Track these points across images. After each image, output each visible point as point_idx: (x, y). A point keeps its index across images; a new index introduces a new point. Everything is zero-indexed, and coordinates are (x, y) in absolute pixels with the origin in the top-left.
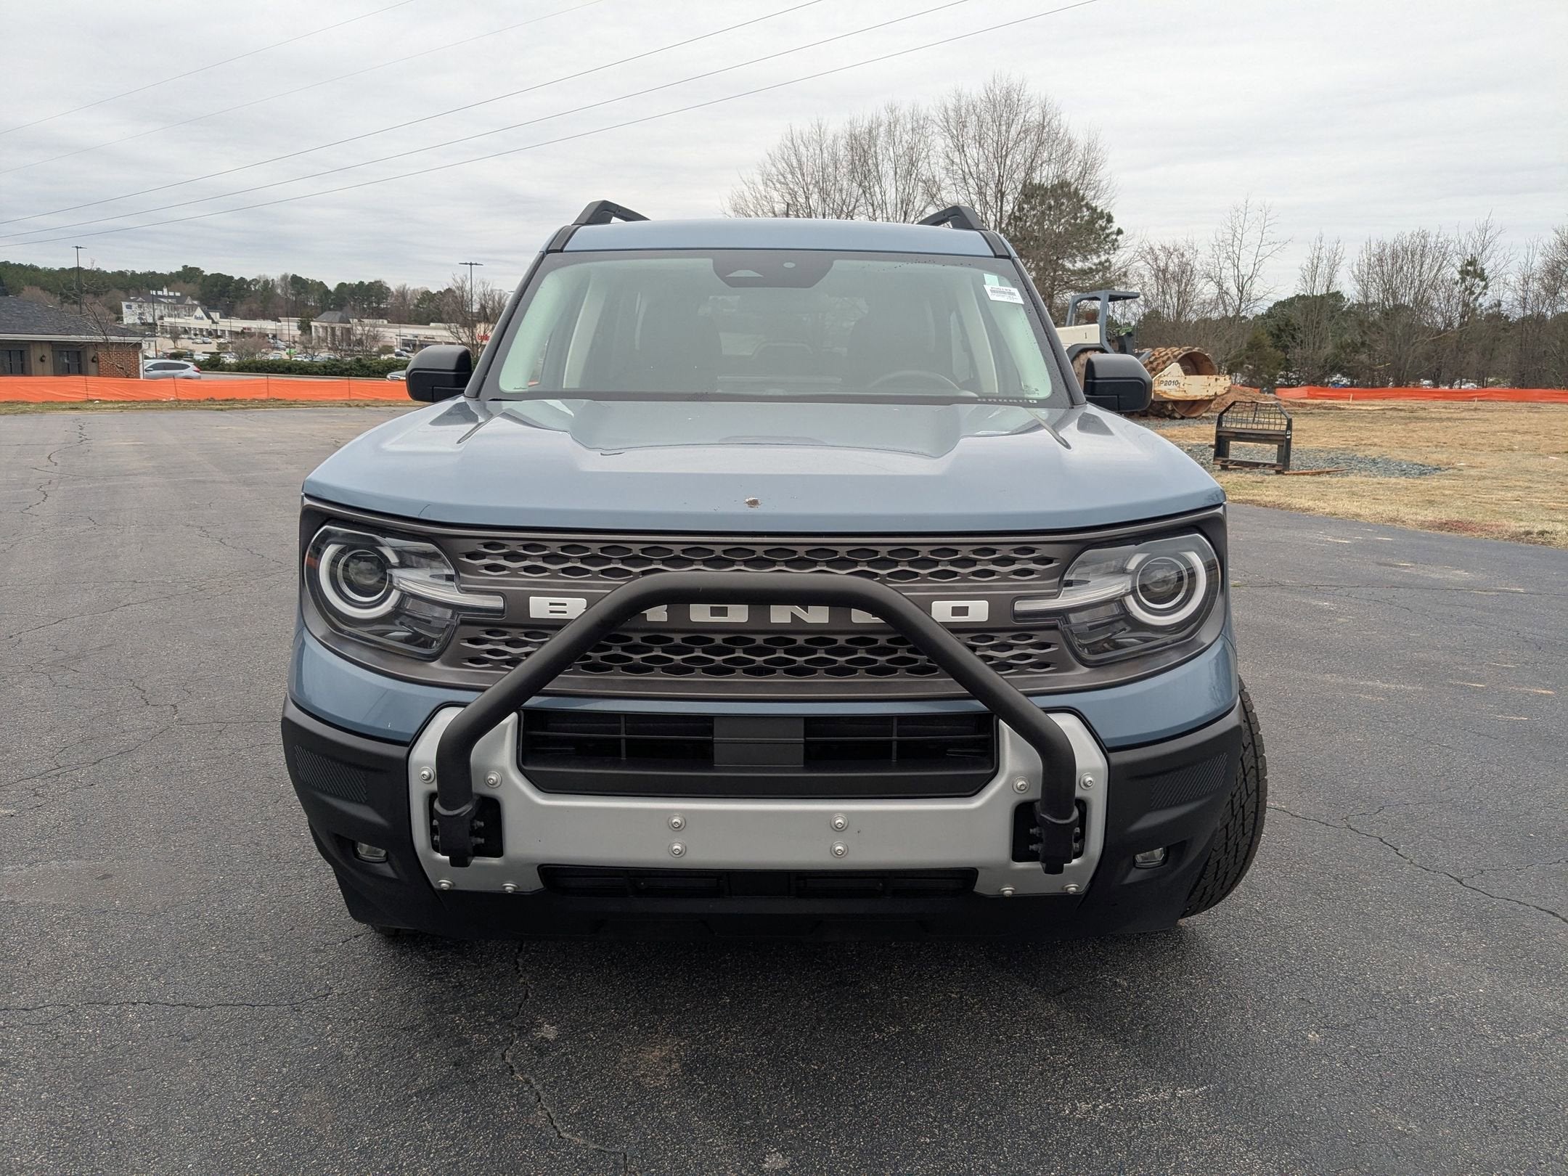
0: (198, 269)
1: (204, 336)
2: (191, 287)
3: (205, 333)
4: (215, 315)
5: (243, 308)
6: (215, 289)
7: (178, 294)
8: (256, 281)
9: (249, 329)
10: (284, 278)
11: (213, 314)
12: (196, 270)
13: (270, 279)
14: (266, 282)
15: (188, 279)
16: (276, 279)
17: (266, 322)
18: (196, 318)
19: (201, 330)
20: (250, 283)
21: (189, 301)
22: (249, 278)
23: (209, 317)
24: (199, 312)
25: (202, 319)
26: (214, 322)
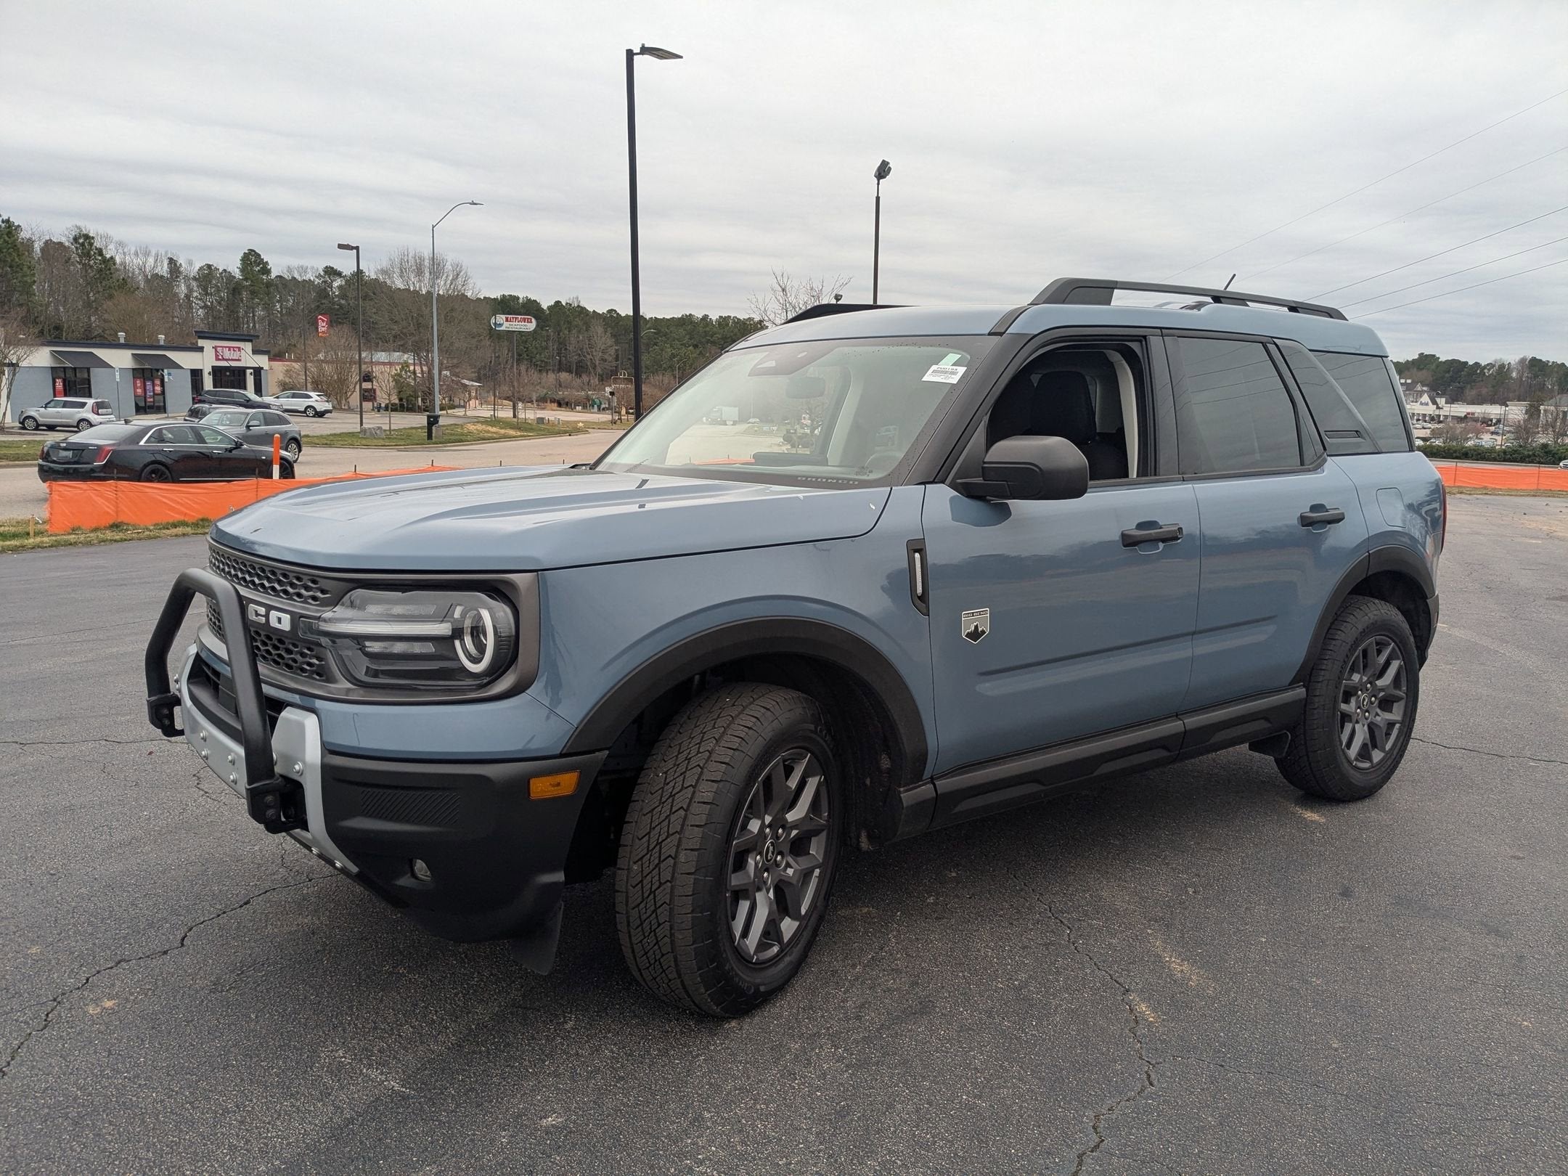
0: (1434, 356)
1: (1425, 421)
2: (1424, 374)
3: (1427, 418)
4: (1441, 401)
5: (1470, 393)
6: (1447, 375)
7: (1409, 381)
8: (1491, 365)
9: (1473, 414)
10: (1523, 361)
11: (1438, 400)
12: (1433, 357)
13: (1506, 363)
14: (1502, 366)
15: (1422, 367)
16: (1513, 362)
17: (1493, 406)
18: (1422, 404)
19: (1424, 415)
20: (1485, 367)
21: (1419, 388)
22: (1483, 363)
23: (1434, 402)
24: (1425, 398)
25: (1427, 404)
26: (1438, 408)
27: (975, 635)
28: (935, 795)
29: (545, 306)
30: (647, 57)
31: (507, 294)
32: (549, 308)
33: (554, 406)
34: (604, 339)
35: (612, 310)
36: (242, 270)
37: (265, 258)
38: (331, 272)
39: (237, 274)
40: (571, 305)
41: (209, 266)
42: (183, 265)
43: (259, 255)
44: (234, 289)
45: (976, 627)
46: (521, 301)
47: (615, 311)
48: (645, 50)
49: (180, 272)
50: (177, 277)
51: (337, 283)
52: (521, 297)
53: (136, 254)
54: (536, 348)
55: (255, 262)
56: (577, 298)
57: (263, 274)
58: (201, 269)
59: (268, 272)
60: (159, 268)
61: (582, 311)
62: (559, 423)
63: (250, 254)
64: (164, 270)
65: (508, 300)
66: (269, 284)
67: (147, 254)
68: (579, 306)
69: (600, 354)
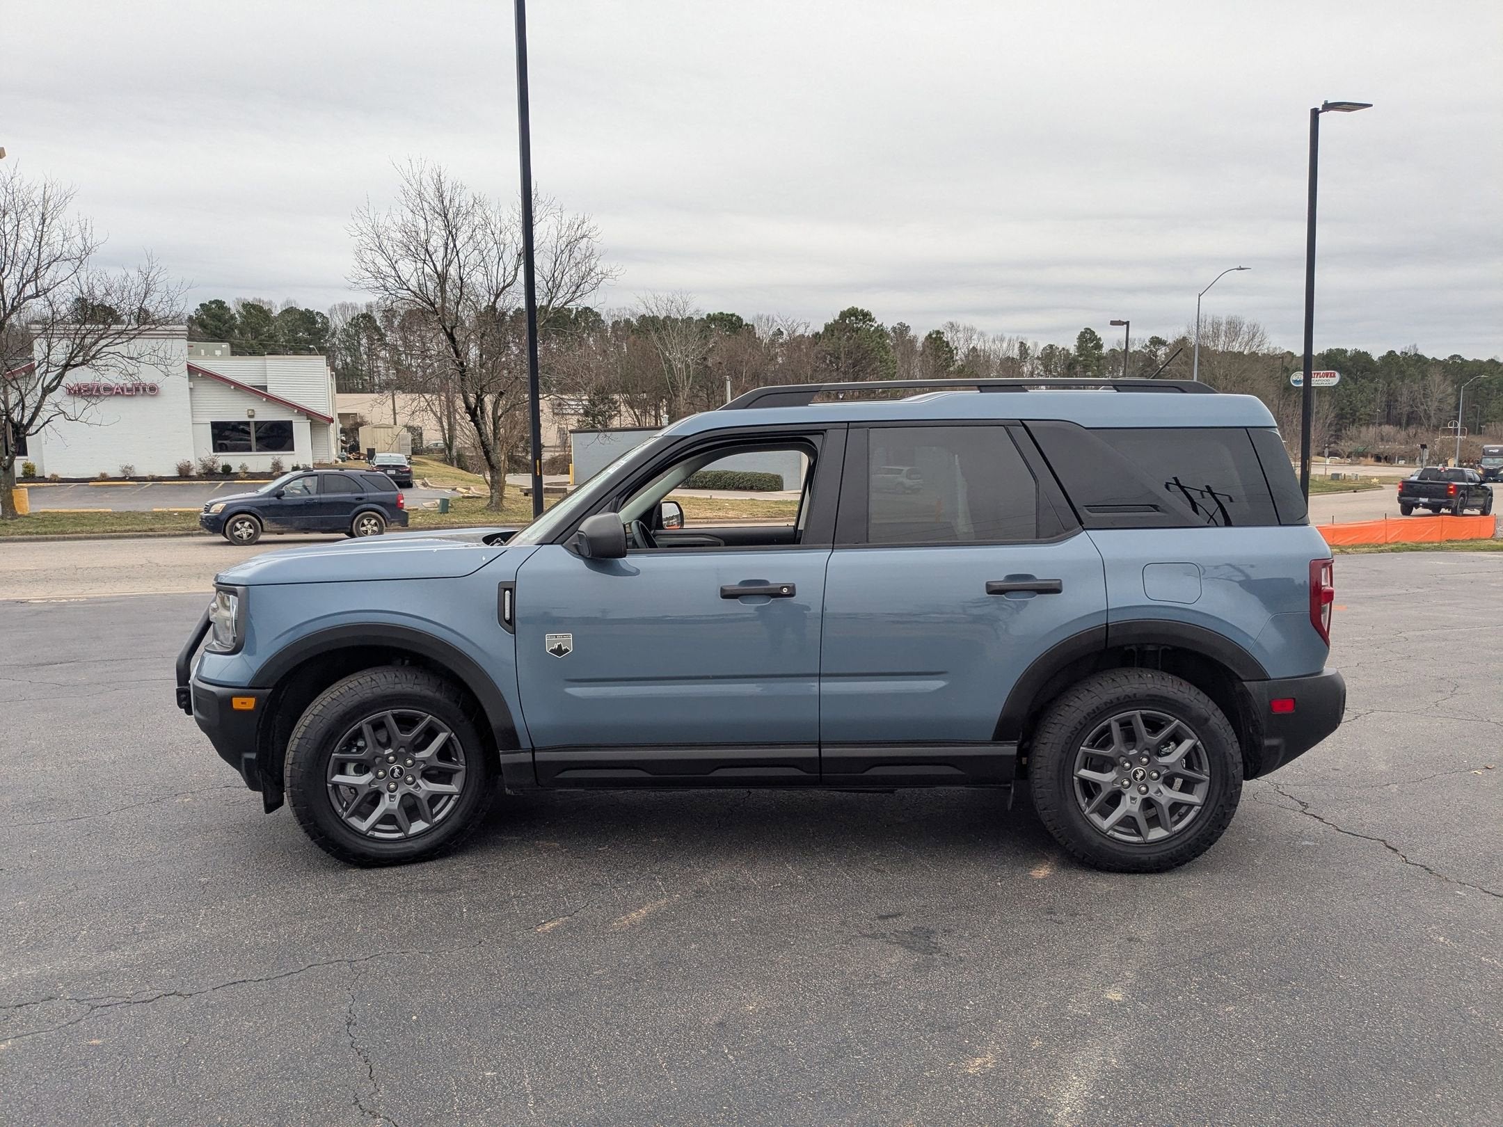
27: (559, 651)
28: (531, 760)
29: (1375, 357)
30: (1332, 112)
31: (1334, 348)
32: (1383, 359)
33: (1370, 460)
34: (1442, 387)
35: (1455, 356)
36: (1079, 348)
37: (1098, 334)
38: (1156, 342)
39: (1073, 351)
40: (1406, 354)
41: (1051, 346)
42: (1031, 347)
43: (1094, 333)
44: (1070, 365)
45: (560, 646)
46: (1349, 354)
47: (1459, 357)
48: (1328, 107)
49: (1028, 354)
50: (1026, 358)
51: (1162, 351)
52: (1349, 350)
53: (994, 341)
54: (1361, 402)
55: (1090, 339)
56: (1415, 346)
57: (1095, 349)
58: (1044, 349)
59: (1099, 346)
60: (1011, 352)
61: (1419, 359)
62: (1356, 479)
63: (1086, 332)
64: (1015, 353)
65: (1335, 354)
66: (1100, 358)
67: (1002, 340)
68: (1416, 354)
69: (1436, 404)
